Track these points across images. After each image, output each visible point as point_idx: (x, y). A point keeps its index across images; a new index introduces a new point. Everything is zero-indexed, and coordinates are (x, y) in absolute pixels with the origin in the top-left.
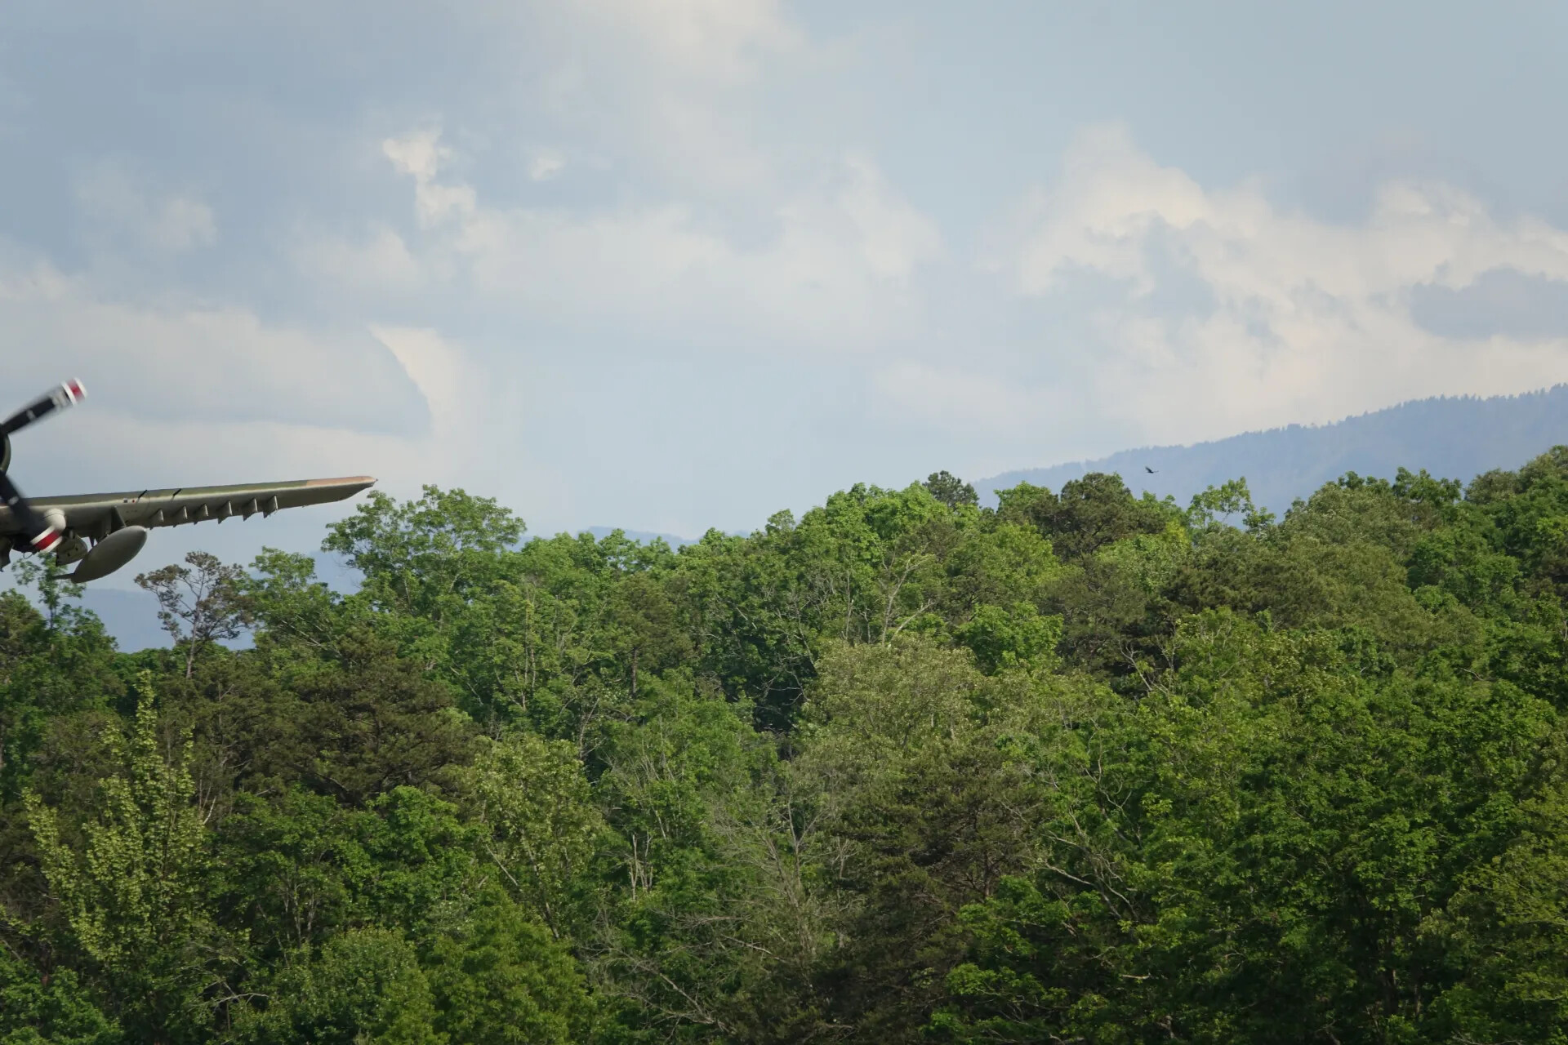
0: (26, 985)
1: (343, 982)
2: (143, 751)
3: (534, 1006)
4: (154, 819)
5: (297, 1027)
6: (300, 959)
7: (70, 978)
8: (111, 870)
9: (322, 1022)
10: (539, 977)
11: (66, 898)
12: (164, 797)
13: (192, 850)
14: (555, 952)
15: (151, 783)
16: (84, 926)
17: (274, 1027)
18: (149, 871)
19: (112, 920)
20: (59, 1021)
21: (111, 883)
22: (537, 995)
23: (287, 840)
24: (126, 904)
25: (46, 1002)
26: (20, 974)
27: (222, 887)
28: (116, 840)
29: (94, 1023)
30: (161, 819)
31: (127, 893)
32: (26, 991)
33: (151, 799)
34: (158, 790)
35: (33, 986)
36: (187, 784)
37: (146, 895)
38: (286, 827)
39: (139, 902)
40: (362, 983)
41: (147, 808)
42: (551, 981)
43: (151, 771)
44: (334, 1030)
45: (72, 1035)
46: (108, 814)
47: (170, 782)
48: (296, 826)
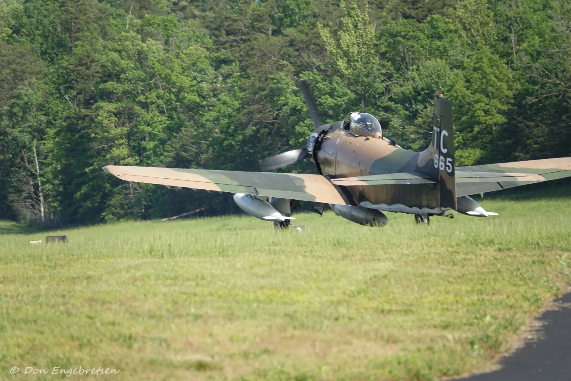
0: (324, 83)
1: (427, 76)
2: (353, 9)
3: (496, 80)
4: (358, 29)
5: (415, 91)
6: (413, 70)
7: (338, 79)
8: (348, 46)
9: (423, 89)
10: (497, 71)
11: (334, 55)
12: (361, 22)
13: (371, 38)
14: (501, 63)
15: (356, 18)
16: (341, 63)
17: (408, 92)
18: (358, 46)
19: (349, 62)
20: (335, 93)
21: (348, 50)
22: (496, 77)
23: (403, 34)
24: (353, 56)
25: (331, 88)
26: (322, 79)
27: (383, 49)
28: (348, 37)
29: (347, 93)
30: (360, 29)
31: (353, 53)
32: (324, 85)
33: (357, 23)
34: (359, 20)
35: (326, 83)
36: (367, 17)
37: (359, 53)
38: (402, 30)
39: (357, 56)
40: (434, 76)
41: (356, 26)
42: (501, 73)
43: (356, 14)
44: (427, 91)
45: (340, 97)
46: (345, 28)
47: (362, 18)
48: (405, 29)
